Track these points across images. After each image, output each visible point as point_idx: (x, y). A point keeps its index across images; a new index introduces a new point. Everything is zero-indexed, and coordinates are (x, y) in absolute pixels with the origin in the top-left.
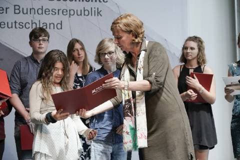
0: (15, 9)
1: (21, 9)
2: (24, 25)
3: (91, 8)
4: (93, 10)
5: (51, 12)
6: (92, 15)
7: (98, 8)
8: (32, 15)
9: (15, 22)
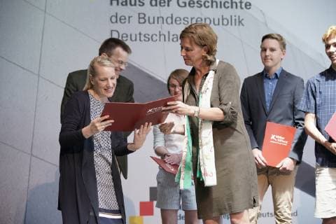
0: (139, 18)
1: (147, 18)
2: (150, 37)
3: (231, 16)
4: (233, 18)
5: (182, 21)
6: (231, 24)
7: (239, 17)
8: (160, 25)
9: (140, 34)
